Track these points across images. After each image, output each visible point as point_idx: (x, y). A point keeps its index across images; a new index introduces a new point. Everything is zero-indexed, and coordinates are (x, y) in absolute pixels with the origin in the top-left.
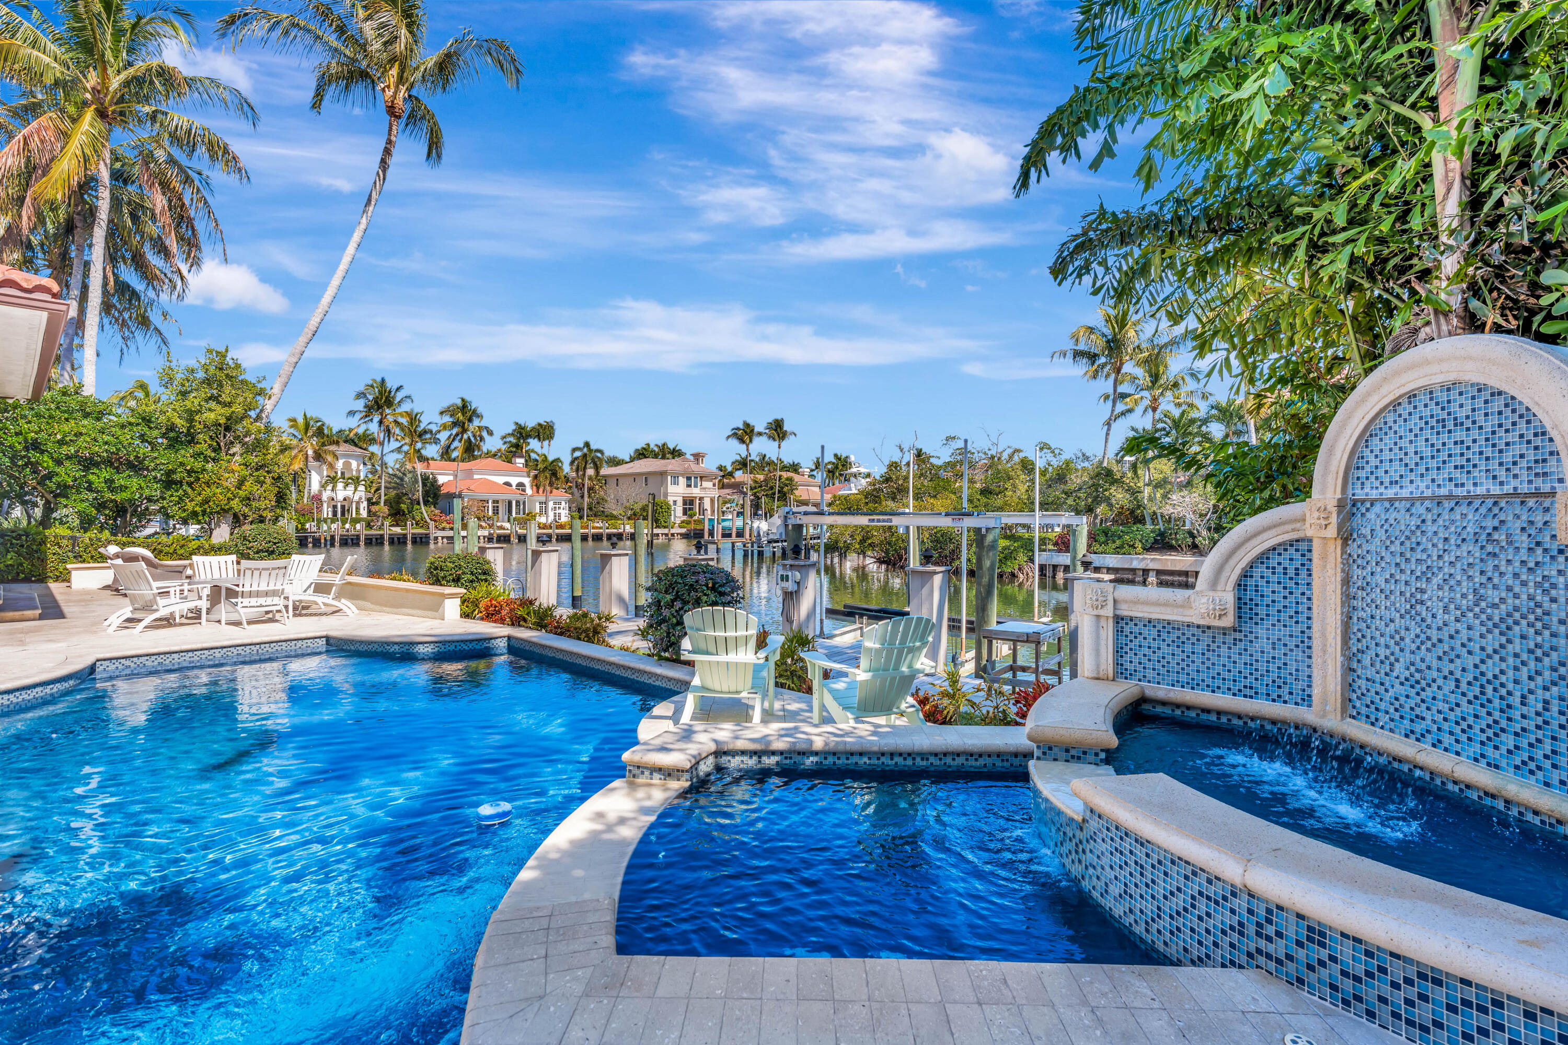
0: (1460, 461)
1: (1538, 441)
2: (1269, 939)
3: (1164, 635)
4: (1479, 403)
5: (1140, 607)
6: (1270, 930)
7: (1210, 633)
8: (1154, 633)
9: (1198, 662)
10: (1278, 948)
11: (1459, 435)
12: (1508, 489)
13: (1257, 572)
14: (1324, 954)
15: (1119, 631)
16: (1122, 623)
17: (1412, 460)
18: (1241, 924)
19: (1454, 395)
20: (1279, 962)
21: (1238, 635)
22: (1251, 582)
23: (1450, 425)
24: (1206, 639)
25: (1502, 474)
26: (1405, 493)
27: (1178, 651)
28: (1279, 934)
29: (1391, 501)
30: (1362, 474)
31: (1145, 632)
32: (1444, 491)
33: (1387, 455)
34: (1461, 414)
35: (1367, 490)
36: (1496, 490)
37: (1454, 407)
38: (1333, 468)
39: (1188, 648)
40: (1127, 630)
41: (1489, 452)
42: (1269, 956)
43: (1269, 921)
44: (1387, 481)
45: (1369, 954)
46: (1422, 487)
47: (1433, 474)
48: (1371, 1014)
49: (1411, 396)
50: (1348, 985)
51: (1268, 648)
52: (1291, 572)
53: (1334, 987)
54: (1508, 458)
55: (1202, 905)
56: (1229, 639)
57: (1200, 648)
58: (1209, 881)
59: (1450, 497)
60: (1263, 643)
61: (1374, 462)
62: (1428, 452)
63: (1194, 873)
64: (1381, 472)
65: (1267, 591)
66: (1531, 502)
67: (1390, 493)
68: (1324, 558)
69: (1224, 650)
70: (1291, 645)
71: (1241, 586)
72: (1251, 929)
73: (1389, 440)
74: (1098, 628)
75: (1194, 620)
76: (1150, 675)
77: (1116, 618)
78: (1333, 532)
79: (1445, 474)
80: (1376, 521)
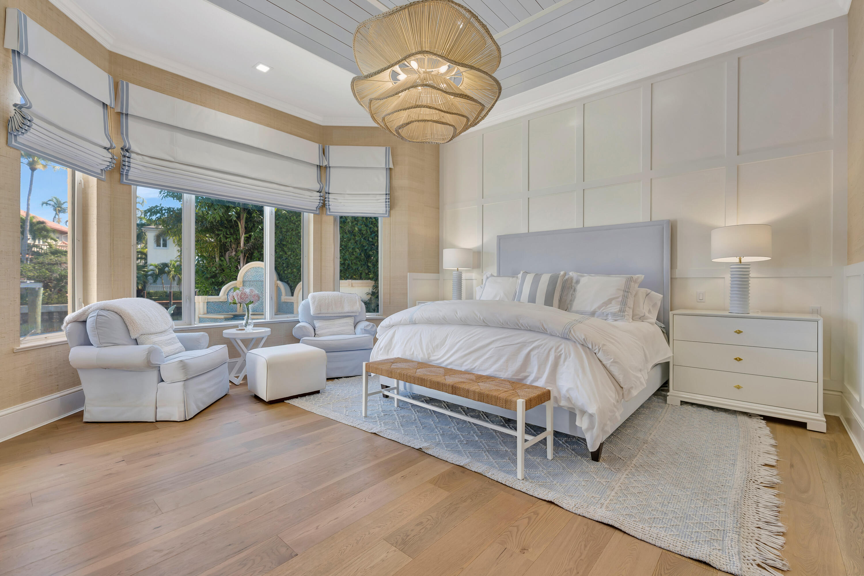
0: (259, 276)
3: (215, 304)
5: (211, 300)
7: (222, 303)
8: (213, 304)
13: (229, 292)
15: (207, 304)
17: (253, 276)
19: (259, 268)
21: (227, 303)
26: (252, 280)
27: (217, 307)
30: (245, 277)
31: (212, 304)
32: (258, 280)
33: (249, 275)
34: (260, 271)
35: (246, 279)
37: (257, 270)
38: (241, 276)
39: (219, 306)
40: (208, 304)
46: (255, 279)
49: (253, 268)
56: (225, 303)
57: (221, 305)
62: (255, 275)
64: (248, 277)
67: (250, 280)
71: (228, 295)
73: (250, 273)
74: (204, 304)
75: (221, 301)
76: (213, 312)
77: (207, 302)
78: (242, 285)
79: (258, 278)
80: (248, 284)
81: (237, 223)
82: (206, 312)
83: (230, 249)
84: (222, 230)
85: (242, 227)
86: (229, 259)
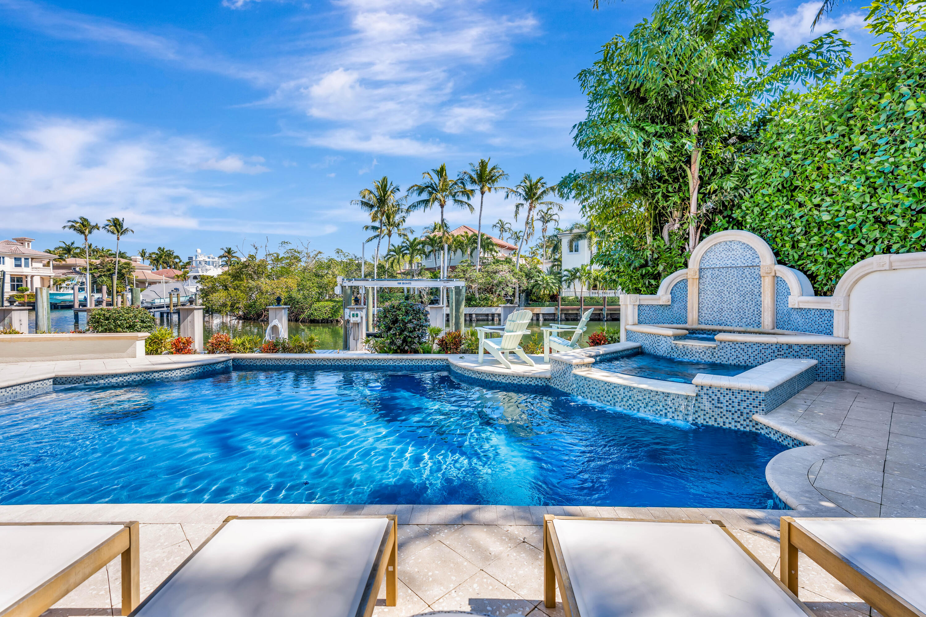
0: (733, 259)
1: (753, 255)
2: (780, 351)
3: (651, 309)
4: (739, 246)
5: (645, 301)
6: (781, 349)
9: (660, 315)
10: (782, 353)
11: (734, 253)
12: (746, 265)
13: (675, 289)
14: (791, 350)
15: (639, 309)
16: (639, 307)
17: (720, 258)
18: (773, 351)
19: (732, 244)
20: (783, 355)
21: (670, 307)
22: (673, 292)
23: (731, 250)
24: (662, 309)
25: (744, 262)
26: (718, 266)
27: (655, 313)
28: (783, 350)
30: (704, 262)
31: (646, 308)
32: (729, 266)
33: (712, 257)
34: (734, 248)
35: (705, 265)
36: (743, 265)
37: (732, 246)
38: (696, 261)
39: (657, 312)
40: (641, 308)
41: (741, 257)
42: (780, 355)
44: (712, 263)
45: (800, 346)
46: (723, 265)
47: (726, 262)
48: (800, 357)
50: (796, 354)
52: (682, 289)
53: (793, 355)
54: (746, 258)
55: (763, 351)
56: (668, 308)
57: (660, 312)
59: (731, 267)
60: (676, 309)
61: (708, 259)
62: (725, 256)
64: (710, 262)
65: (676, 294)
66: (751, 268)
67: (713, 267)
68: (693, 284)
69: (667, 311)
70: (682, 308)
71: (671, 293)
72: (776, 351)
73: (713, 253)
74: (634, 308)
75: (661, 303)
76: (647, 321)
77: (639, 305)
78: (697, 276)
79: (729, 261)
80: (708, 273)
81: (684, 171)
82: (637, 322)
83: (670, 220)
84: (659, 187)
85: (693, 177)
86: (670, 236)
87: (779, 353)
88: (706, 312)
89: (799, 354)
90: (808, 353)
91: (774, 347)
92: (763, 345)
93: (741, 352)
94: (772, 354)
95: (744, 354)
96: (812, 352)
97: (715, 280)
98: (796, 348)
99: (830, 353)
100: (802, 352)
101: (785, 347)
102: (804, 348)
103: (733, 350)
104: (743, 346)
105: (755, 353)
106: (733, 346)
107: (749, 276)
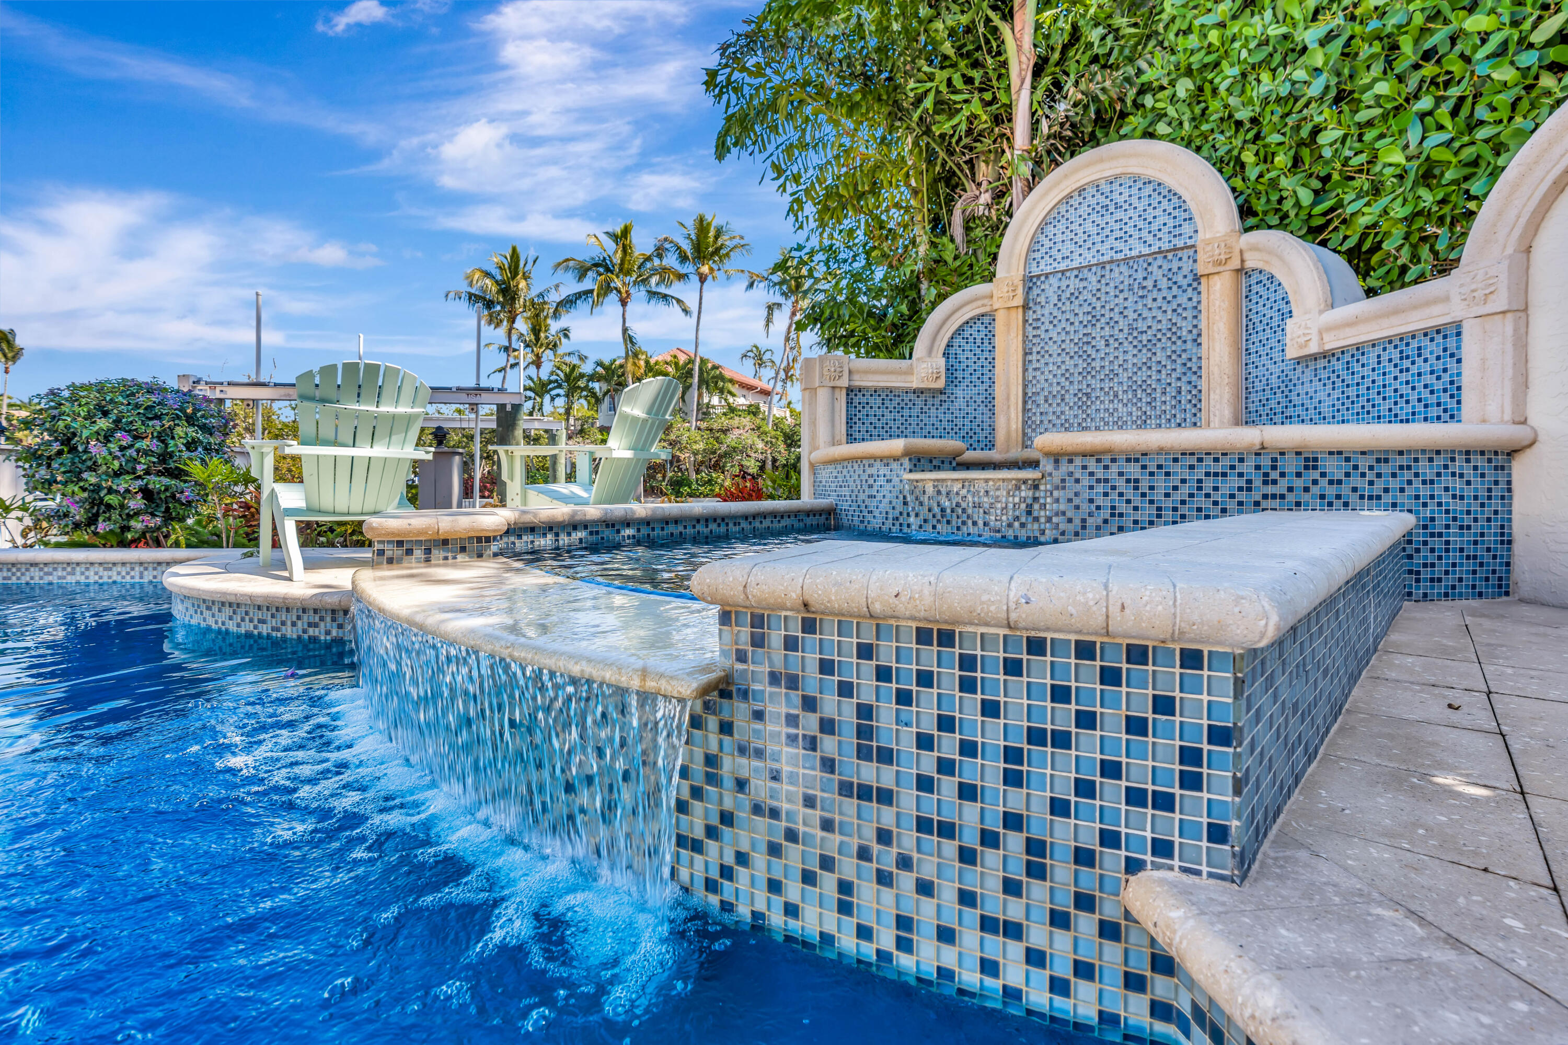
0: (1118, 234)
1: (1176, 213)
2: (1275, 482)
3: (887, 403)
4: (1134, 191)
5: (871, 377)
6: (1274, 475)
7: (923, 397)
8: (879, 401)
9: (914, 423)
10: (1281, 486)
11: (1119, 215)
12: (1155, 249)
13: (956, 342)
14: (1315, 475)
15: (849, 403)
16: (852, 395)
17: (1081, 238)
18: (1249, 482)
19: (1115, 186)
20: (1282, 497)
21: (943, 397)
22: (952, 351)
23: (1112, 208)
24: (919, 402)
25: (1150, 239)
26: (1075, 264)
27: (898, 416)
28: (1283, 475)
29: (1063, 272)
30: (1037, 255)
31: (871, 401)
32: (1106, 258)
33: (1059, 238)
34: (1120, 200)
35: (1042, 266)
36: (1146, 251)
37: (1115, 196)
38: (1017, 251)
39: (906, 412)
40: (856, 401)
41: (1141, 224)
42: (1274, 496)
43: (1274, 468)
44: (1059, 257)
45: (1348, 459)
46: (1090, 257)
47: (1098, 246)
48: (1346, 504)
49: (1081, 190)
50: (1331, 491)
51: (963, 406)
52: (979, 341)
53: (1322, 497)
54: (1154, 227)
55: (1208, 484)
56: (937, 401)
57: (915, 411)
58: (1216, 460)
59: (1111, 262)
60: (960, 403)
61: (1048, 244)
62: (1094, 230)
63: (1200, 460)
64: (1054, 252)
65: (962, 357)
66: (1170, 255)
67: (1062, 266)
68: (1008, 325)
69: (933, 410)
70: (979, 401)
71: (946, 354)
72: (1257, 482)
73: (1061, 227)
74: (833, 399)
75: (915, 385)
77: (848, 389)
78: (1019, 301)
79: (1107, 245)
80: (1051, 288)
81: (995, 30)
82: (843, 435)
84: (931, 78)
85: (1019, 48)
86: (968, 229)
87: (1270, 489)
88: (1044, 407)
89: (1345, 490)
90: (1379, 485)
91: (1247, 468)
92: (1209, 461)
93: (1130, 493)
94: (1242, 496)
95: (1137, 501)
96: (1394, 484)
97: (1067, 307)
98: (1334, 467)
99: (1458, 484)
100: (1355, 481)
101: (1291, 465)
102: (1363, 464)
103: (1100, 489)
104: (1133, 470)
105: (1177, 496)
106: (1100, 473)
107: (1163, 283)
